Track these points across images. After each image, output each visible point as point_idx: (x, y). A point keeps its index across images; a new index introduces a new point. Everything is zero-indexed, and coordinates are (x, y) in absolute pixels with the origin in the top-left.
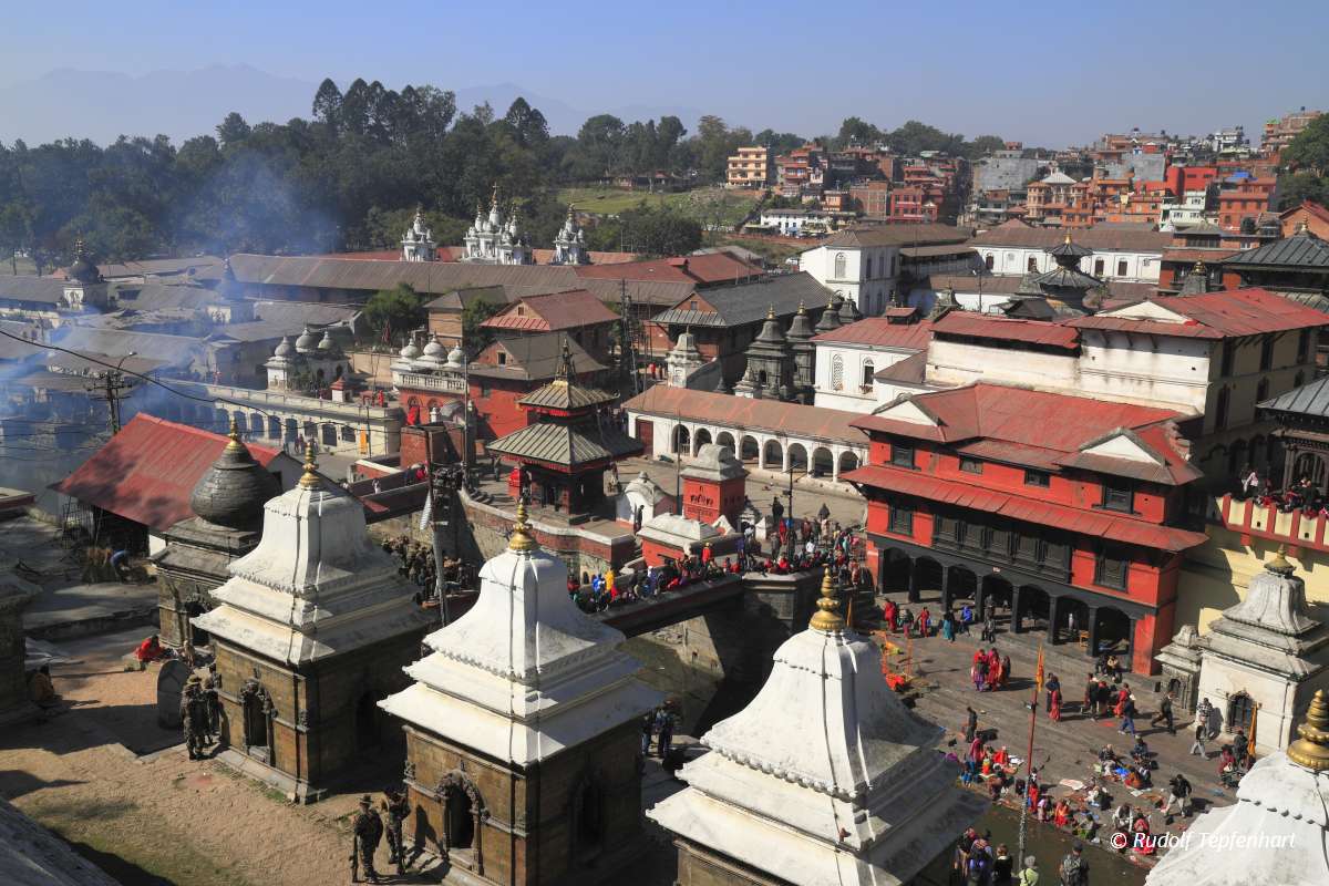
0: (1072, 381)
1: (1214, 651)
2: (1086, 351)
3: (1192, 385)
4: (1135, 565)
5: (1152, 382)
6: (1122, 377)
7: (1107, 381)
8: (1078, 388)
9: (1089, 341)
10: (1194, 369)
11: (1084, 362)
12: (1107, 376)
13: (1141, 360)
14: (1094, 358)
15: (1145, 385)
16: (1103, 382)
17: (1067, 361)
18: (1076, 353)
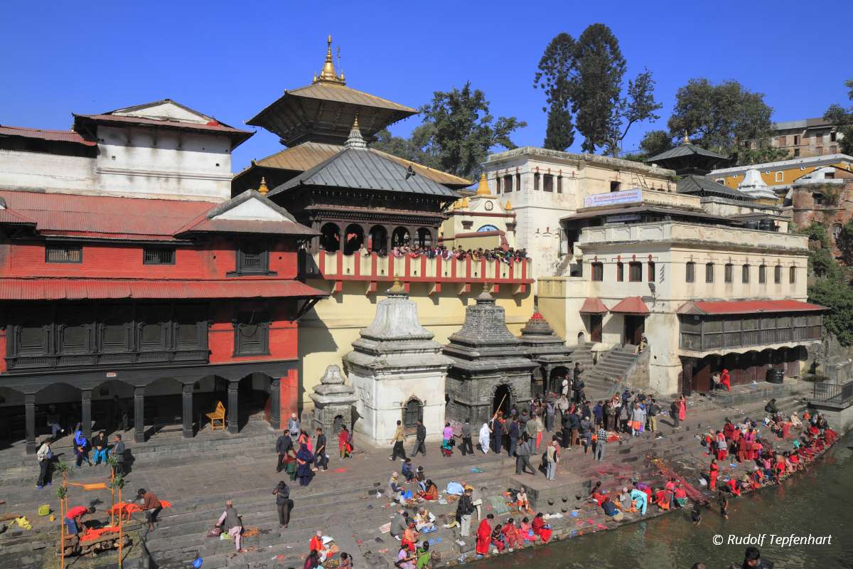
0: (90, 182)
1: (390, 368)
2: (105, 150)
3: (218, 179)
4: (275, 324)
5: (179, 177)
6: (149, 175)
7: (131, 180)
8: (98, 187)
9: (106, 140)
10: (217, 165)
11: (102, 162)
12: (131, 175)
13: (167, 157)
14: (114, 157)
15: (173, 182)
16: (127, 183)
17: (82, 161)
18: (92, 153)
